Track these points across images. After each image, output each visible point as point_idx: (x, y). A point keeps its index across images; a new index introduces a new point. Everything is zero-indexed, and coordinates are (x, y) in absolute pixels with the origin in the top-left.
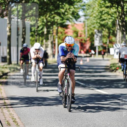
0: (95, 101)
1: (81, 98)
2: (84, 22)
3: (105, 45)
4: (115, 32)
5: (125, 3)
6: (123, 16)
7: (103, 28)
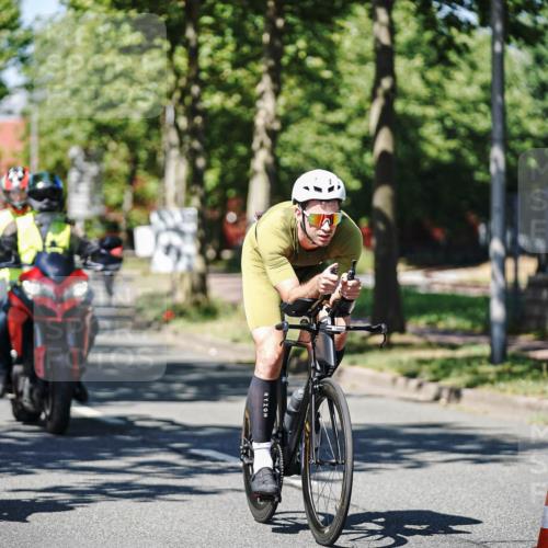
0: (71, 455)
1: (9, 445)
2: (25, 114)
3: (113, 216)
4: (160, 158)
5: (205, 32)
6: (195, 89)
7: (105, 139)
